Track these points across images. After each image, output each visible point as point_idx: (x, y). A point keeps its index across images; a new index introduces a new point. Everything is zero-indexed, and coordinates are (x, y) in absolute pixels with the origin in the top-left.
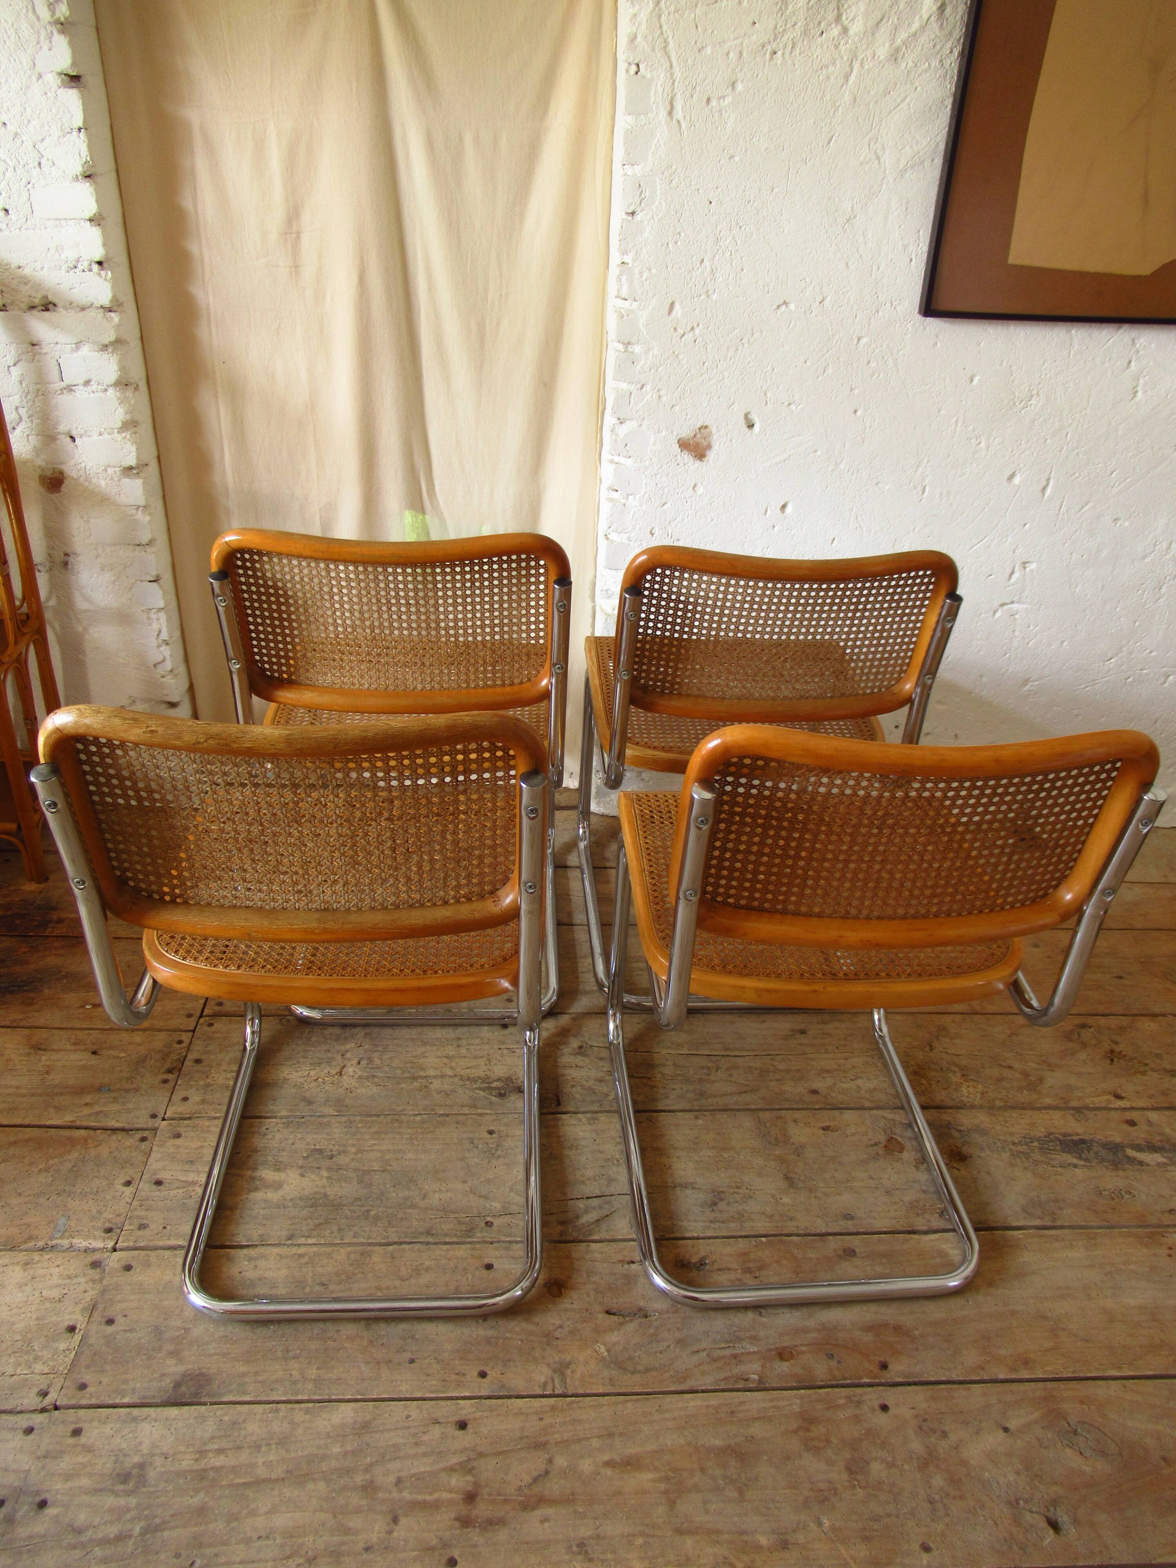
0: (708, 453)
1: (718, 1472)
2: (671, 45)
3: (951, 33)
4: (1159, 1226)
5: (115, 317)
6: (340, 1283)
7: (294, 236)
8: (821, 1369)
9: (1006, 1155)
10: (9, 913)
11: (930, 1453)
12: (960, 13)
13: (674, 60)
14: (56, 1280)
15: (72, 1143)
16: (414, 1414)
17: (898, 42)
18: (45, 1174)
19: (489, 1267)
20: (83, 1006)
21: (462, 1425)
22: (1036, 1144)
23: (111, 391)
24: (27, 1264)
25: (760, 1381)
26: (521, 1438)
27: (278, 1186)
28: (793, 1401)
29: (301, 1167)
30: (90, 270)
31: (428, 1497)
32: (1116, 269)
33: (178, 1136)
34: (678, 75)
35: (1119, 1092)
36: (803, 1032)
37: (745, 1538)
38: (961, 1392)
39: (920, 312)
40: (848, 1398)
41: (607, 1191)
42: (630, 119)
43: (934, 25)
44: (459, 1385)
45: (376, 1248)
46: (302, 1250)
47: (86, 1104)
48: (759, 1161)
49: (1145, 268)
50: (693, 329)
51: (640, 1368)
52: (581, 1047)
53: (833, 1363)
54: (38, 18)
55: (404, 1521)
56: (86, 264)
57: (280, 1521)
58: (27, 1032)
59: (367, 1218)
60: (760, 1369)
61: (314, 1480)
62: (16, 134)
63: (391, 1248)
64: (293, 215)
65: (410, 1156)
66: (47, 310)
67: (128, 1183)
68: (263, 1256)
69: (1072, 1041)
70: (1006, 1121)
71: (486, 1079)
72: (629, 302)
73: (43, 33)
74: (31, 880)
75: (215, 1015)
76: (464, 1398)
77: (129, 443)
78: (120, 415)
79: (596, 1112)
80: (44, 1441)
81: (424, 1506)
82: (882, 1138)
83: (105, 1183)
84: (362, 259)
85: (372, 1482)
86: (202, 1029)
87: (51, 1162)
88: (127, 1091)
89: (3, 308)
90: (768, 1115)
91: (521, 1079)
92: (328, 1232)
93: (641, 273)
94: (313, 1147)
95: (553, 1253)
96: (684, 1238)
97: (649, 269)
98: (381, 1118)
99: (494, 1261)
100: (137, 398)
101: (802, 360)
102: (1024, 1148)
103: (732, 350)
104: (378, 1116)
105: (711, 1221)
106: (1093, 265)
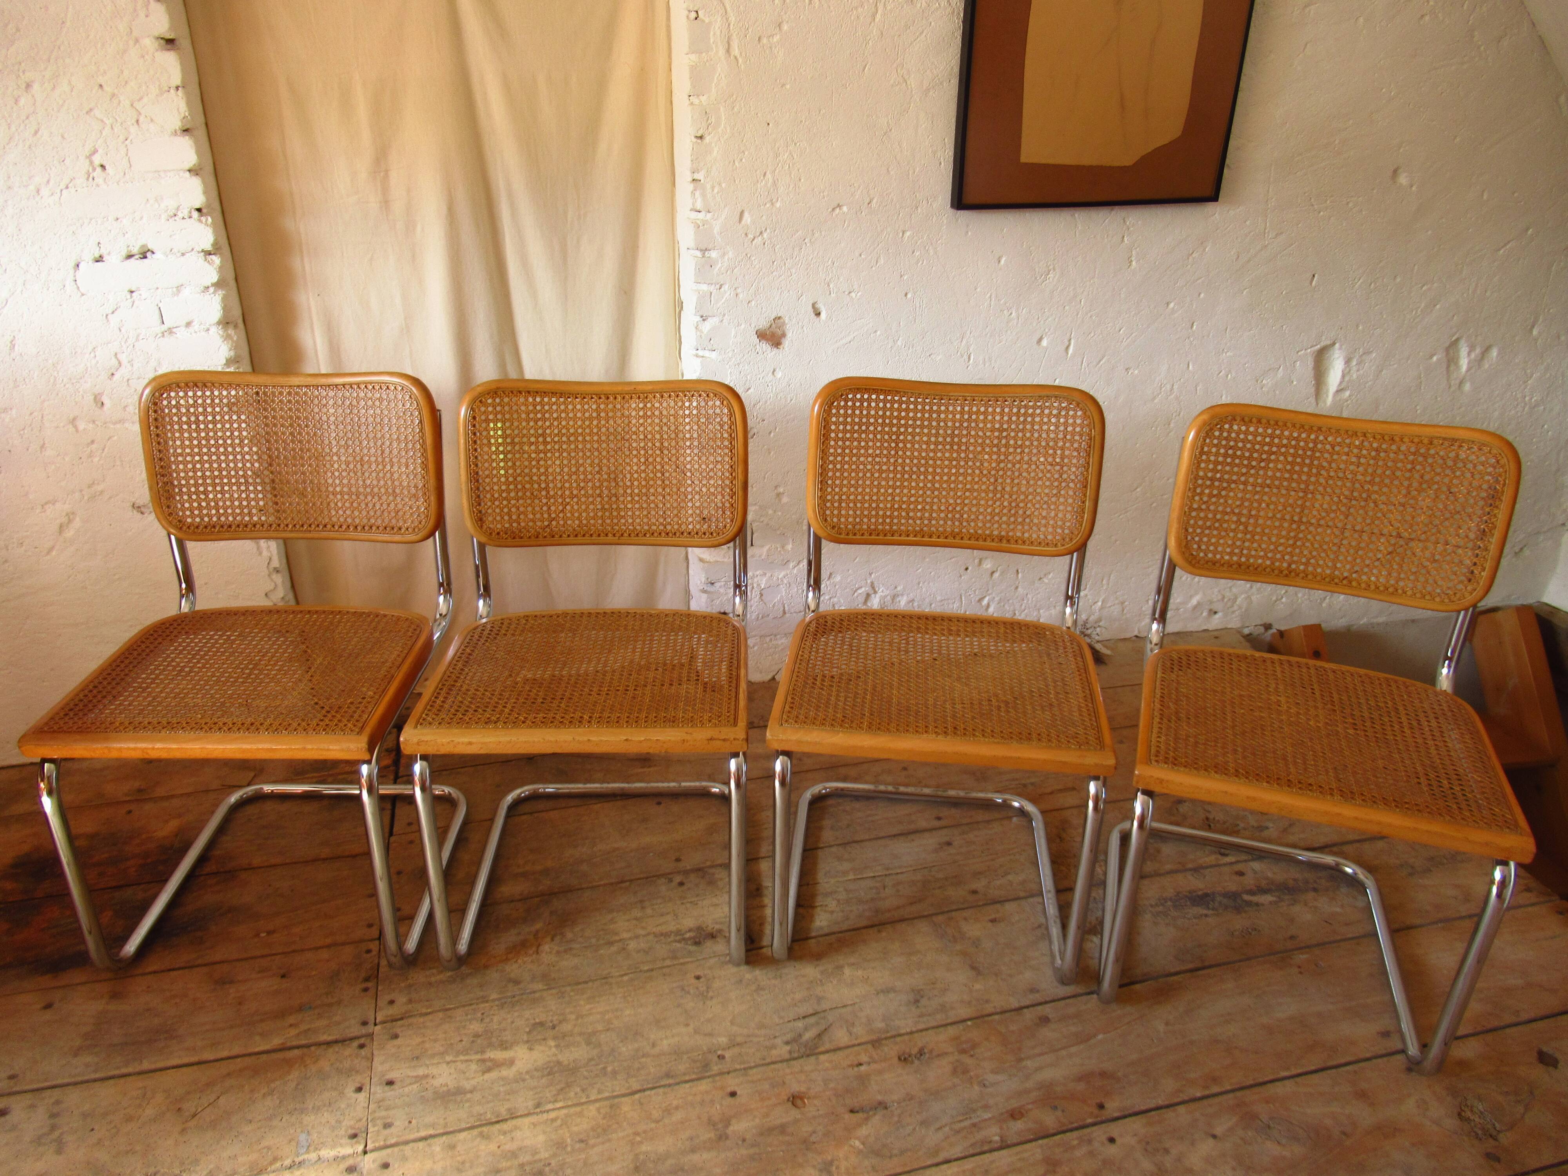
0: (783, 340)
4: (1286, 951)
5: (216, 260)
6: (598, 1137)
7: (382, 174)
8: (1050, 1120)
10: (149, 861)
11: (1160, 1169)
13: (728, 6)
15: (290, 1064)
18: (269, 1098)
19: (733, 1094)
20: (257, 935)
22: (1169, 903)
25: (1002, 1140)
27: (511, 1062)
28: (1035, 1151)
29: (528, 1042)
30: (191, 217)
32: (1107, 161)
33: (396, 1036)
34: (732, 19)
35: (1223, 850)
36: (949, 844)
38: (1169, 1114)
39: (952, 206)
40: (1080, 1138)
41: (819, 1009)
42: (689, 57)
45: (623, 1099)
46: (553, 1115)
47: (291, 1025)
48: (944, 958)
49: (1128, 161)
50: (761, 233)
51: (895, 1152)
53: (1059, 1113)
56: (186, 213)
58: (205, 969)
59: (605, 1074)
60: (998, 1131)
62: (113, 95)
63: (637, 1096)
64: (381, 158)
65: (627, 1012)
66: (145, 257)
67: (359, 1089)
68: (516, 1128)
71: (678, 932)
72: (703, 214)
78: (224, 351)
83: (334, 1094)
84: (450, 193)
87: (273, 1085)
88: (330, 1005)
89: (99, 259)
90: (940, 918)
91: (711, 926)
92: (572, 1094)
93: (713, 188)
94: (532, 1021)
95: (788, 1071)
96: (900, 1035)
97: (720, 184)
98: (590, 984)
99: (736, 1089)
100: (238, 335)
101: (857, 254)
102: (1161, 908)
103: (797, 249)
104: (586, 982)
105: (919, 1016)
106: (1087, 160)
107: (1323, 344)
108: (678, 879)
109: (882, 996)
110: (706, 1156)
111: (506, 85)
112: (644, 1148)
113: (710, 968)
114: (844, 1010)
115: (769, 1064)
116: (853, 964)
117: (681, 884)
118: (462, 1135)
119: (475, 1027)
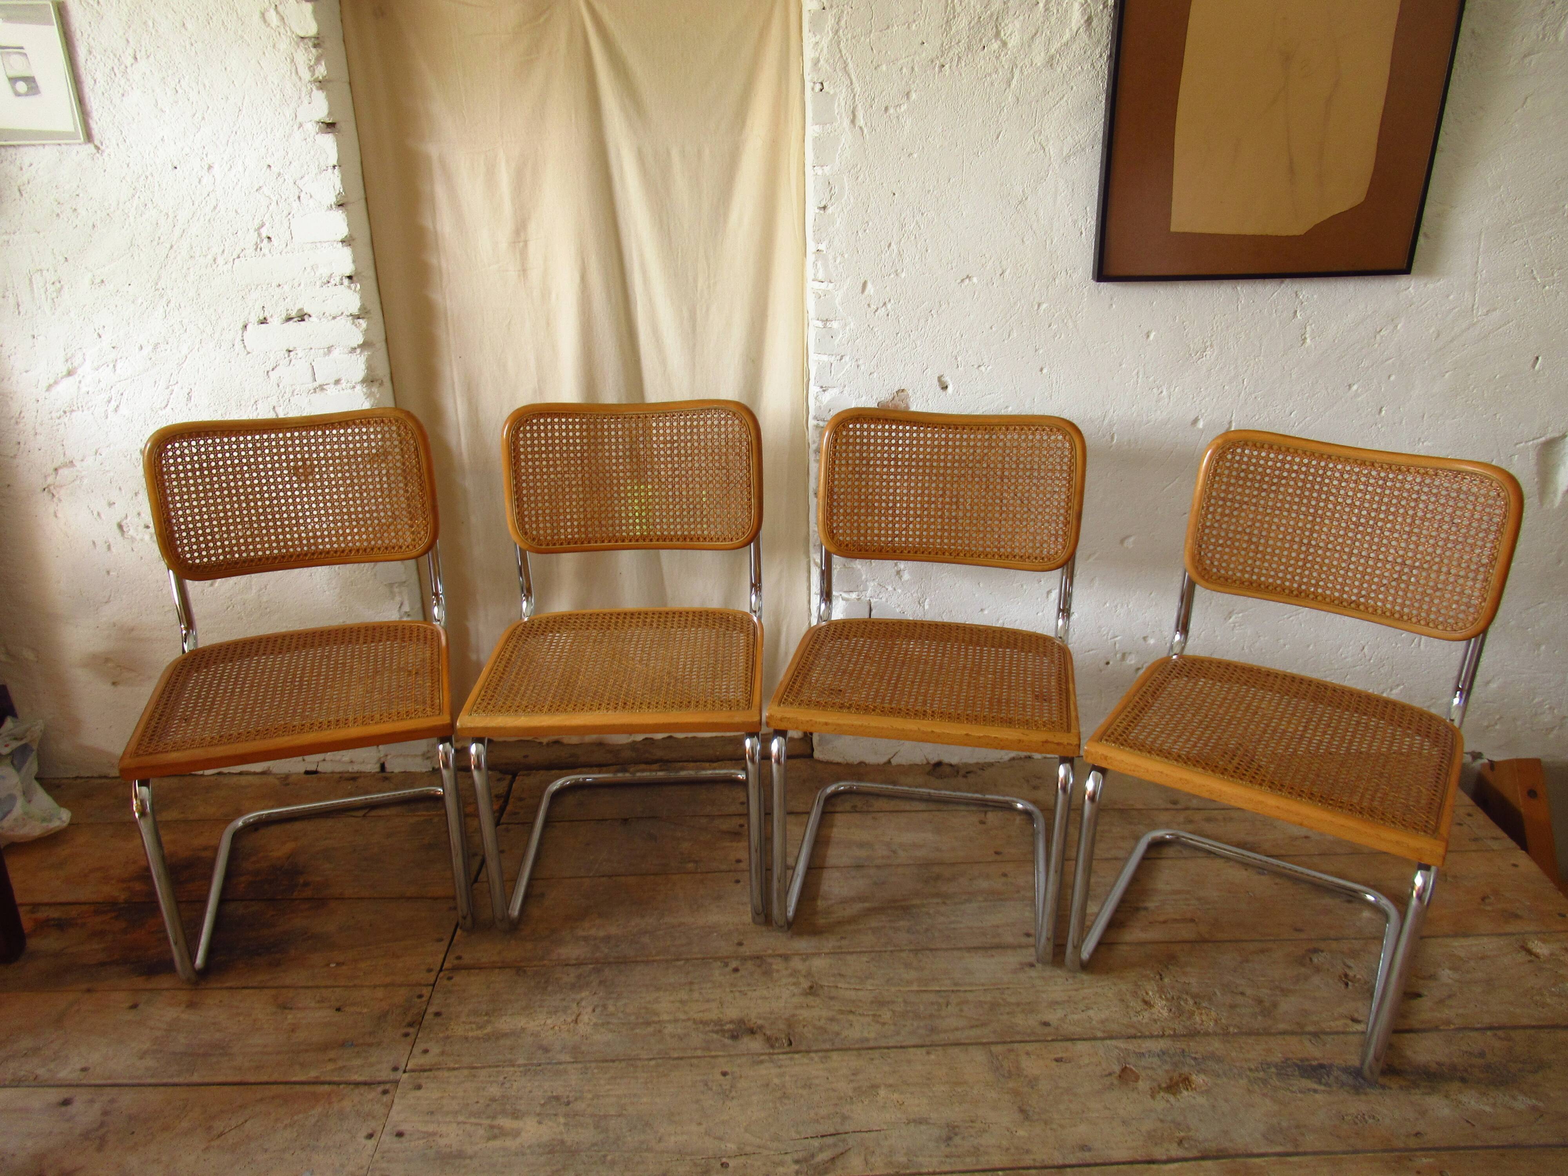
2: (851, 65)
3: (1099, 41)
4: (1406, 1150)
5: (363, 323)
7: (521, 244)
9: (1243, 1082)
12: (1106, 24)
13: (853, 78)
15: (317, 1098)
17: (1053, 51)
18: (290, 1129)
20: (328, 965)
22: (1273, 1070)
23: (359, 387)
27: (516, 1134)
29: (539, 1115)
30: (342, 284)
32: (1270, 231)
33: (419, 1087)
34: (858, 89)
35: (1356, 1015)
36: (1032, 965)
39: (1093, 278)
41: (841, 1129)
42: (817, 128)
43: (1083, 35)
47: (330, 1060)
48: (992, 1095)
49: (1298, 229)
50: (885, 304)
52: (811, 987)
54: (300, 79)
56: (338, 279)
58: (273, 992)
62: (279, 174)
64: (520, 229)
65: (645, 1100)
66: (303, 320)
67: (370, 1136)
69: (1304, 965)
70: (1241, 1048)
71: (719, 1022)
72: (825, 284)
73: (304, 89)
75: (455, 969)
78: (366, 406)
79: (827, 1051)
82: (1117, 1069)
83: (347, 1136)
84: (583, 262)
86: (442, 983)
87: (296, 1118)
88: (370, 1045)
89: (264, 321)
90: (1000, 1048)
91: (754, 1020)
93: (835, 259)
94: (550, 1094)
97: (842, 254)
98: (616, 1064)
100: (382, 392)
101: (988, 327)
102: (1261, 1074)
103: (922, 321)
104: (613, 1061)
105: (947, 1156)
106: (1250, 229)
107: (1549, 436)
108: (734, 964)
109: (912, 1127)
113: (740, 1066)
114: (867, 1135)
116: (891, 1086)
117: (736, 970)
119: (494, 1090)
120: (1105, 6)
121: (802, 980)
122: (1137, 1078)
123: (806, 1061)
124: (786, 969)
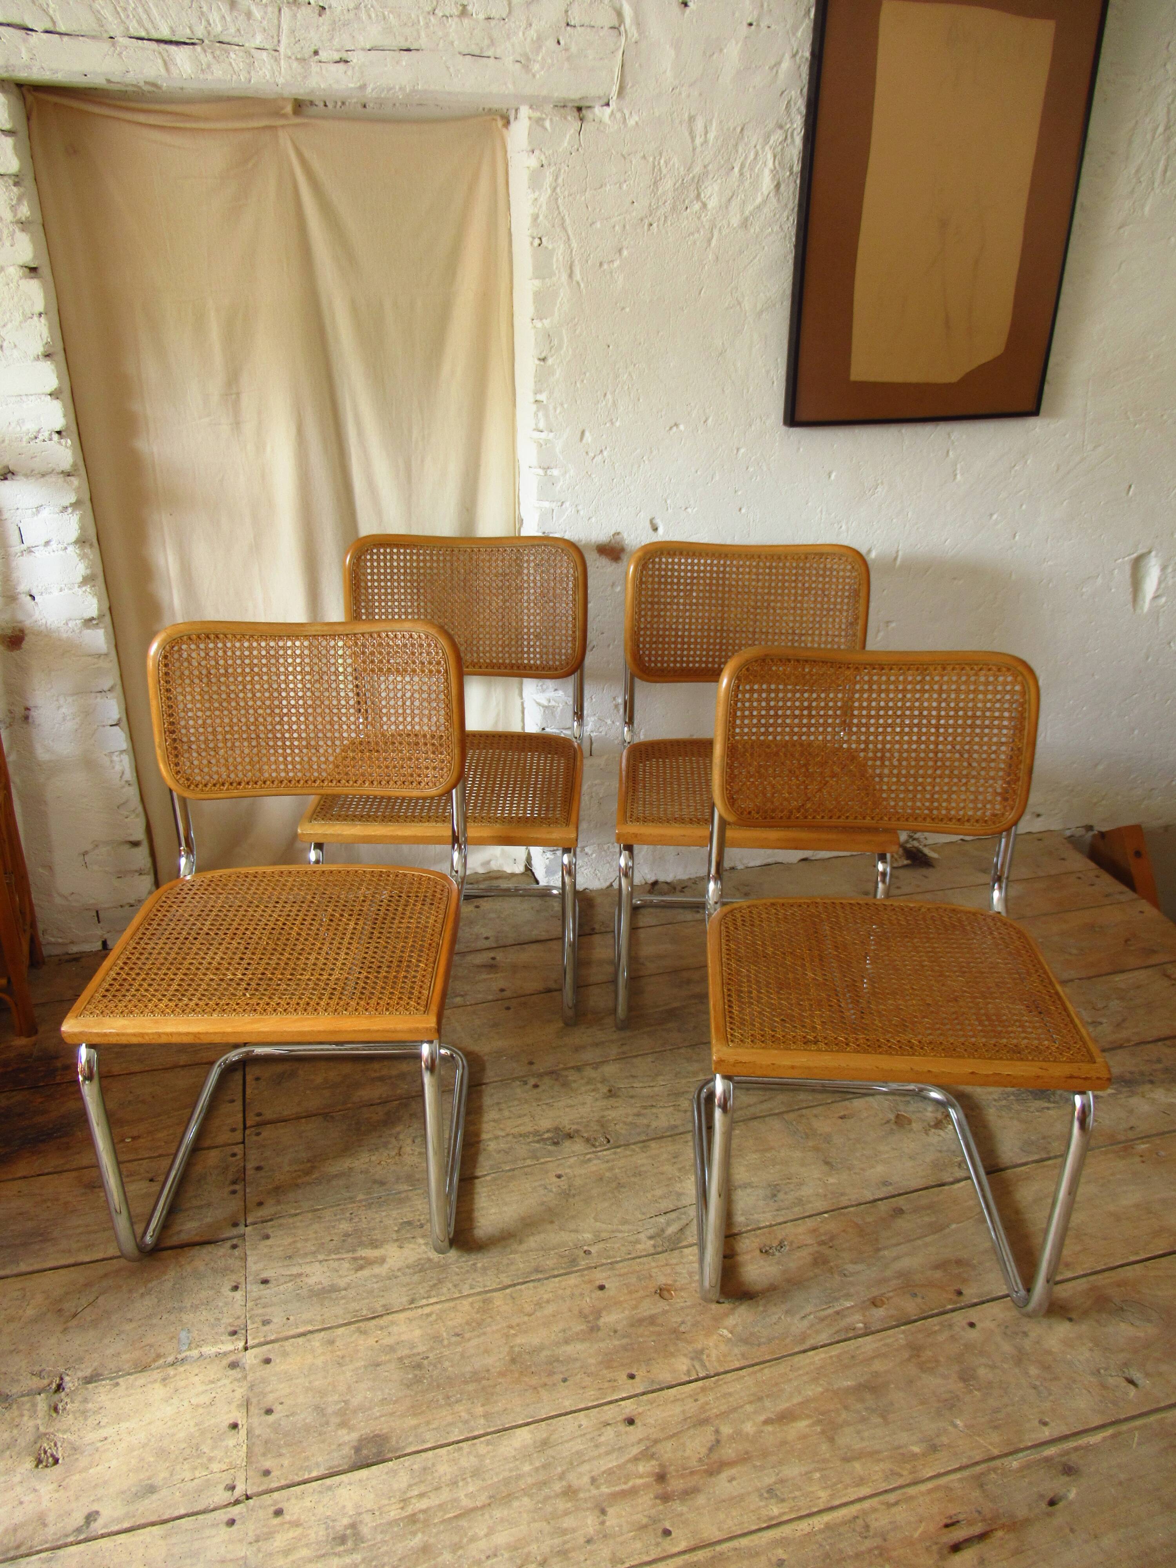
0: (621, 555)
1: (859, 1406)
2: (568, 221)
3: (786, 205)
4: (1127, 1141)
5: (73, 481)
6: (473, 1330)
7: (234, 396)
8: (911, 1307)
10: (10, 1069)
11: (1020, 1351)
12: (792, 190)
13: (570, 233)
14: (201, 1388)
15: (163, 1264)
16: (584, 1423)
17: (747, 213)
18: (147, 1297)
19: (602, 1288)
20: (123, 1141)
21: (631, 1422)
22: (1012, 1097)
23: (71, 549)
24: (164, 1379)
25: (866, 1327)
26: (685, 1420)
27: (382, 1260)
28: (899, 1337)
29: (397, 1240)
30: (51, 440)
31: (624, 1487)
33: (267, 1237)
34: (574, 245)
37: (901, 1451)
39: (784, 424)
40: (940, 1324)
41: (679, 1204)
42: (536, 282)
43: (774, 200)
44: (614, 1389)
45: (495, 1294)
46: (427, 1310)
48: (798, 1154)
49: (953, 377)
50: (601, 451)
51: (763, 1340)
52: (610, 1091)
53: (919, 1300)
55: (611, 1511)
56: (47, 434)
57: (501, 1538)
58: (74, 1175)
59: (475, 1271)
60: (861, 1318)
61: (517, 1498)
63: (508, 1291)
64: (232, 381)
65: (493, 1211)
66: (6, 479)
67: (236, 1288)
68: (393, 1323)
71: (536, 1133)
72: (545, 433)
73: (5, 231)
74: (20, 1034)
75: (259, 1125)
76: (623, 1399)
77: (90, 597)
78: (81, 569)
80: (249, 1528)
81: (623, 1494)
82: (892, 1117)
83: (211, 1293)
84: (299, 413)
85: (570, 1486)
86: (251, 1139)
87: (150, 1285)
90: (792, 1116)
91: (568, 1127)
92: (445, 1290)
93: (555, 409)
94: (400, 1221)
95: (653, 1264)
96: (760, 1228)
97: (562, 404)
99: (604, 1283)
100: (93, 553)
101: (694, 471)
102: (1004, 1102)
103: (635, 467)
105: (778, 1210)
106: (915, 377)
107: (1139, 552)
108: (532, 1081)
109: (739, 1191)
110: (580, 1347)
111: (354, 309)
112: (519, 1340)
113: (570, 1167)
115: (634, 1258)
118: (341, 1331)
119: (345, 1226)
120: (791, 173)
121: (599, 1085)
122: (910, 1122)
123: (628, 1153)
124: (582, 1078)
